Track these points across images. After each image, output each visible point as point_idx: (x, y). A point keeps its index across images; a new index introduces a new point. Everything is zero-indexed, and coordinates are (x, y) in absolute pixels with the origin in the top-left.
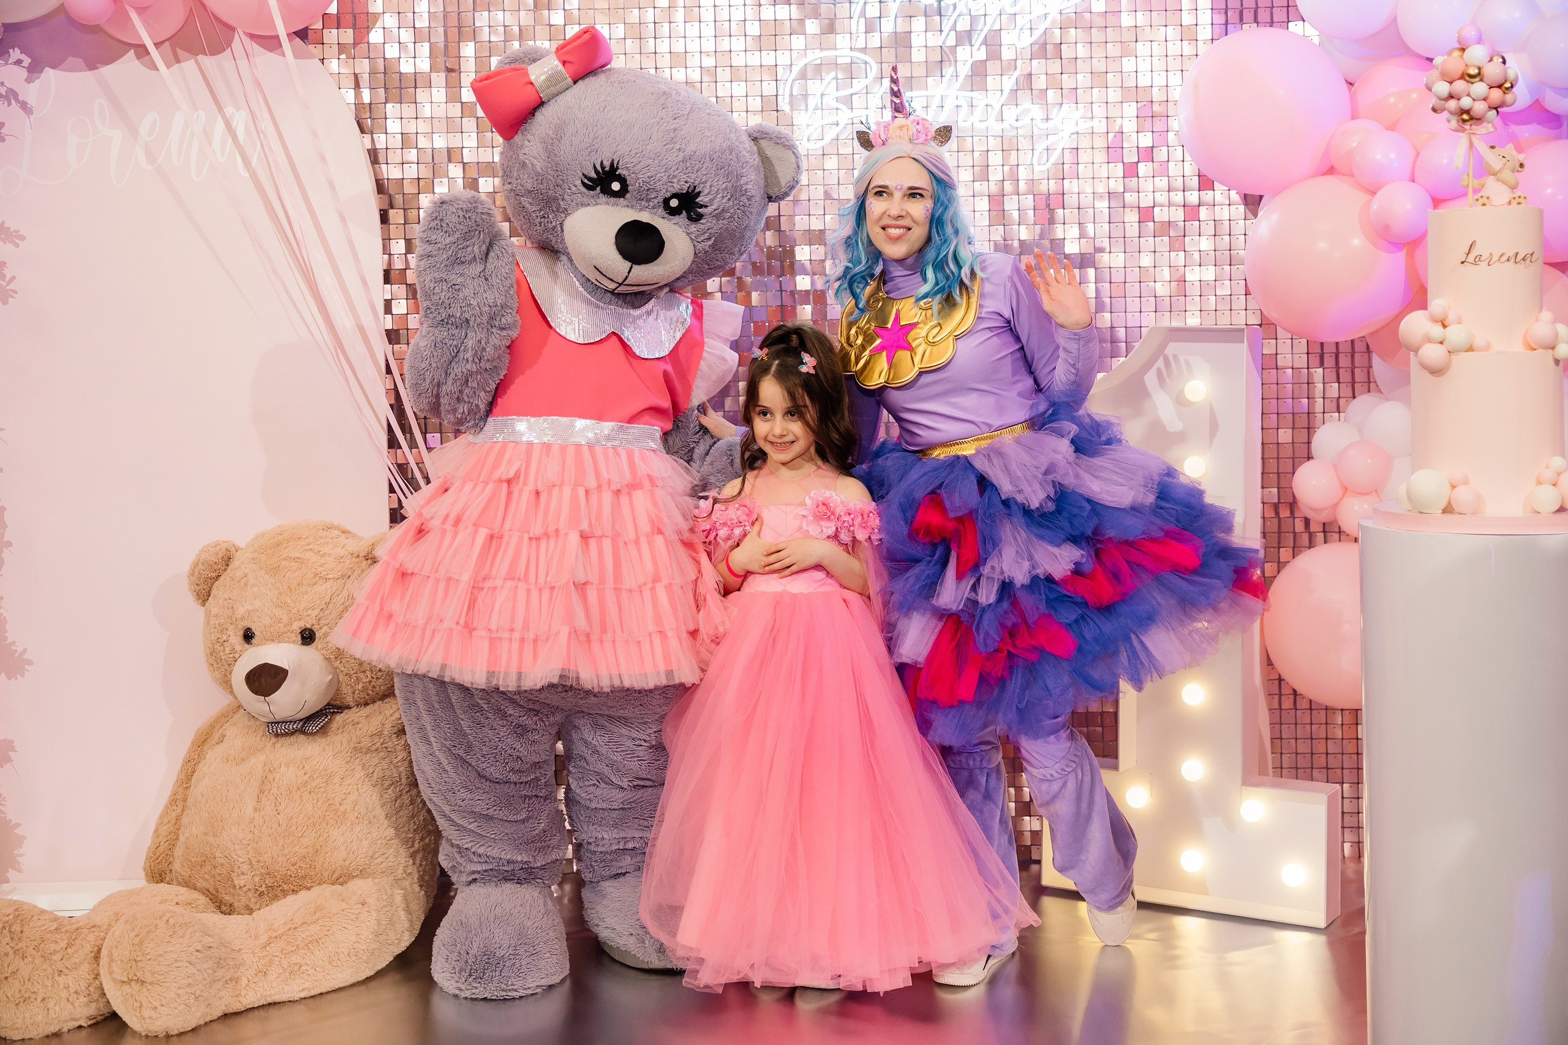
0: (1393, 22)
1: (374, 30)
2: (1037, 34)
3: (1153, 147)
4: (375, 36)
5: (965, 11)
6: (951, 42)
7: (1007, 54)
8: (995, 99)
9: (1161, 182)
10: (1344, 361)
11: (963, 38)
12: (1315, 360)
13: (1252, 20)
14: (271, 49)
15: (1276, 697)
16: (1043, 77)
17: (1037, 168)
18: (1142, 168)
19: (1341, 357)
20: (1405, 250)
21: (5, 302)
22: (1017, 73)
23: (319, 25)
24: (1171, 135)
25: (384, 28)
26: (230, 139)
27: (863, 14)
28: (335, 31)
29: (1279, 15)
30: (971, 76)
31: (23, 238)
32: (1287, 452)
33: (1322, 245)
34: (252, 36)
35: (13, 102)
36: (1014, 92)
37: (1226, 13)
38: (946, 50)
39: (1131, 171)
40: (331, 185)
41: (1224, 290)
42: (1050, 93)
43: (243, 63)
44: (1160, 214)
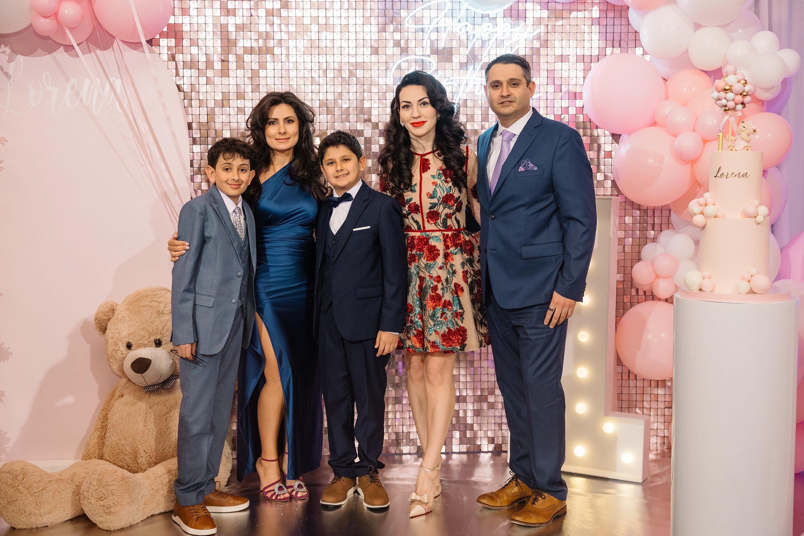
0: (686, 52)
1: (185, 39)
4: (186, 43)
5: (480, 38)
13: (618, 46)
14: (134, 49)
19: (656, 212)
20: (690, 164)
23: (158, 37)
25: (190, 39)
26: (113, 93)
27: (429, 38)
28: (166, 40)
29: (631, 44)
31: (8, 140)
32: (628, 256)
33: (651, 161)
34: (124, 42)
37: (606, 42)
38: (470, 57)
40: (168, 119)
43: (118, 55)
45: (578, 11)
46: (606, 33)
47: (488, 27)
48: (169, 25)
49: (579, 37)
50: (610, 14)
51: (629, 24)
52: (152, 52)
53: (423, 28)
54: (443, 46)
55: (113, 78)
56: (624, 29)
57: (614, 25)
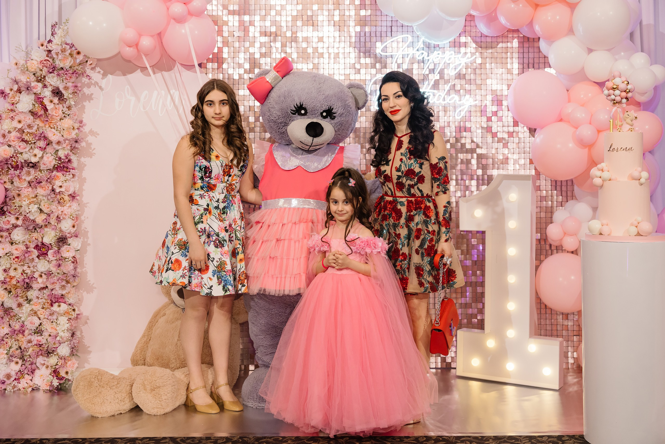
0: (583, 69)
1: (225, 64)
2: (457, 70)
3: (497, 111)
4: (225, 66)
5: (432, 62)
6: (427, 72)
7: (446, 77)
8: (443, 94)
9: (500, 124)
10: (564, 188)
11: (432, 71)
12: (554, 188)
13: (532, 67)
14: (188, 70)
15: (539, 309)
16: (459, 86)
17: (457, 117)
18: (493, 118)
19: (563, 187)
21: (91, 157)
22: (450, 84)
23: (205, 62)
24: (503, 107)
25: (228, 63)
27: (396, 62)
28: (211, 64)
29: (541, 65)
30: (434, 85)
31: (98, 134)
32: (543, 220)
34: (181, 65)
35: (97, 86)
36: (449, 91)
37: (523, 65)
38: (425, 75)
39: (489, 119)
41: (522, 162)
42: (461, 91)
43: (178, 75)
44: (500, 135)
45: (502, 42)
46: (523, 58)
47: (439, 54)
48: (213, 54)
49: (504, 61)
50: (526, 45)
51: (540, 51)
52: (201, 72)
53: (392, 55)
54: (406, 68)
55: (174, 91)
56: (536, 55)
57: (529, 52)
